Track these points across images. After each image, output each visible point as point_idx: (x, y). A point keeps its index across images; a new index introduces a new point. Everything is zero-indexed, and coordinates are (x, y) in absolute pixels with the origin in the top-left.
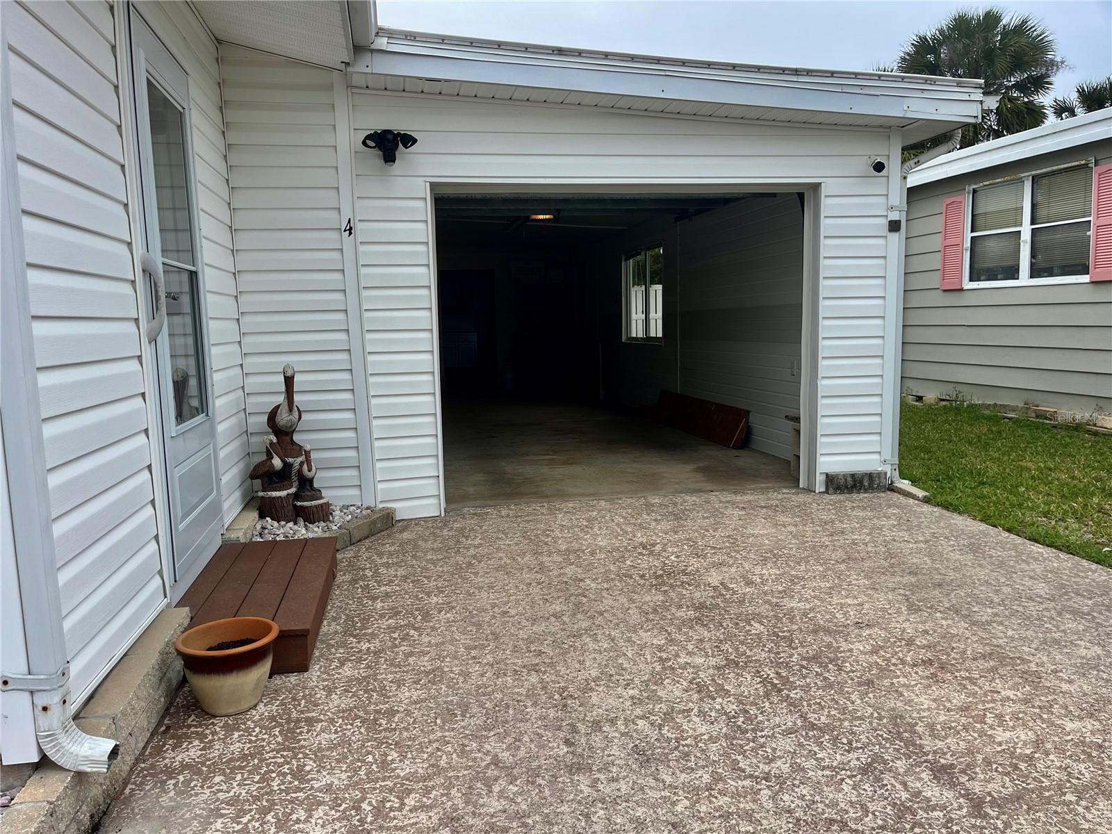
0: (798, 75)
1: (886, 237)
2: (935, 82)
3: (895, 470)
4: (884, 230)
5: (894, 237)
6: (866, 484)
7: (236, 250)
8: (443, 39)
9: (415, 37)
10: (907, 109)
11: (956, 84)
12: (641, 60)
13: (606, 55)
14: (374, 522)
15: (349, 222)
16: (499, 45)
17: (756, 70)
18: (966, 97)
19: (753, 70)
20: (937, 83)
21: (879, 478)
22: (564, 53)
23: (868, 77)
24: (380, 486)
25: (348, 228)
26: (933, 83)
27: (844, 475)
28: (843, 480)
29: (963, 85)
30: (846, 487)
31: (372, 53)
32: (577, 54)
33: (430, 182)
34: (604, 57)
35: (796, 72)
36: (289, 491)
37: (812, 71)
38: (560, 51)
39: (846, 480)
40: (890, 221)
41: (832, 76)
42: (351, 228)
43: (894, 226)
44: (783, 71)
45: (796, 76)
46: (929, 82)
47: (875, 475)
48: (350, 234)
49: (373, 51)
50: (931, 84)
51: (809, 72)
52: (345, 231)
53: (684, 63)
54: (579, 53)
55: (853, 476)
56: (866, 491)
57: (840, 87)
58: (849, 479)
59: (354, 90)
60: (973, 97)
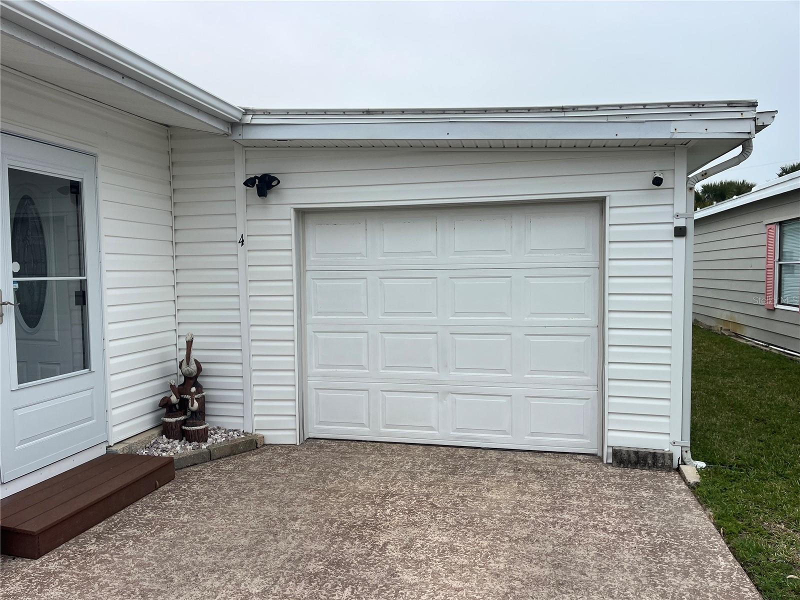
0: (564, 112)
1: (672, 241)
2: (703, 105)
3: (686, 452)
4: (671, 236)
5: (682, 241)
6: (650, 462)
7: (176, 256)
8: (287, 112)
9: (270, 113)
10: (674, 131)
11: (726, 105)
12: (430, 112)
13: (403, 111)
14: (237, 445)
15: (242, 236)
16: (325, 112)
17: (527, 111)
18: (738, 116)
19: (523, 111)
20: (705, 106)
21: (664, 458)
22: (374, 113)
23: (633, 107)
24: (256, 419)
25: (241, 241)
26: (701, 106)
27: (628, 451)
28: (626, 456)
29: (734, 105)
30: (630, 462)
31: (243, 126)
32: (381, 113)
33: (294, 208)
34: (401, 113)
35: (563, 109)
36: (177, 419)
37: (578, 107)
38: (368, 112)
39: (630, 456)
40: (676, 228)
41: (597, 110)
42: (243, 241)
43: (680, 232)
44: (551, 109)
45: (563, 113)
46: (697, 106)
47: (659, 455)
48: (243, 244)
49: (244, 125)
50: (699, 107)
51: (574, 109)
52: (239, 242)
53: (464, 111)
54: (383, 112)
55: (636, 453)
56: (650, 468)
57: (606, 117)
58: (632, 455)
59: (246, 149)
60: (745, 115)
